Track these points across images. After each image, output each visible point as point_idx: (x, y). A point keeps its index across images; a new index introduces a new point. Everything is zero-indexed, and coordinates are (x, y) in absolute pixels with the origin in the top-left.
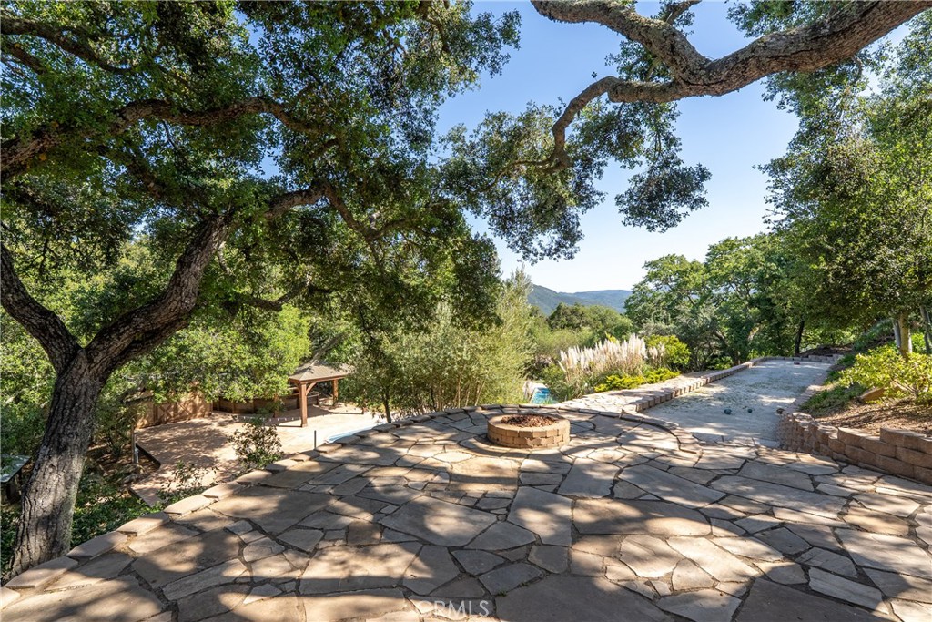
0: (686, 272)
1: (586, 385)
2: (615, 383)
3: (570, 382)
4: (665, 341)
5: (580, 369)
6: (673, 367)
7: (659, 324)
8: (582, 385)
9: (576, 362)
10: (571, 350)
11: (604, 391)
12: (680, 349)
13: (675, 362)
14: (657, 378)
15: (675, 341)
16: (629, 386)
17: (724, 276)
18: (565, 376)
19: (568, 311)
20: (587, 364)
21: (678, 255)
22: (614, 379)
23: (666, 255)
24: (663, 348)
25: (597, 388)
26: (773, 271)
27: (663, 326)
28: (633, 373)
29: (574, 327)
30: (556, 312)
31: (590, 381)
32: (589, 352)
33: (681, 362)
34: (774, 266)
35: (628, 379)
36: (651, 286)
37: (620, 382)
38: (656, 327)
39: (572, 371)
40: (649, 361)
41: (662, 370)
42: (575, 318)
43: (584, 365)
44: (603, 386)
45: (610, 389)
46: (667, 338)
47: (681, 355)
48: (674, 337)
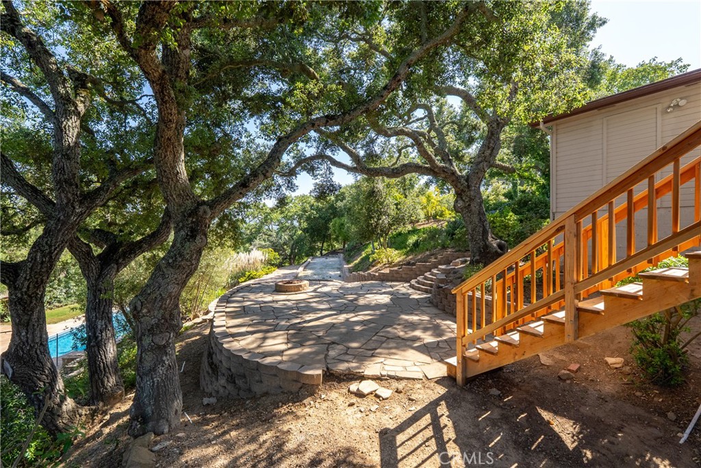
2: (251, 275)
6: (273, 265)
12: (274, 255)
13: (273, 262)
15: (272, 251)
24: (267, 256)
25: (240, 281)
27: (263, 243)
33: (276, 262)
37: (255, 275)
40: (262, 262)
41: (269, 267)
44: (243, 279)
45: (250, 279)
46: (266, 249)
47: (275, 259)
48: (270, 249)
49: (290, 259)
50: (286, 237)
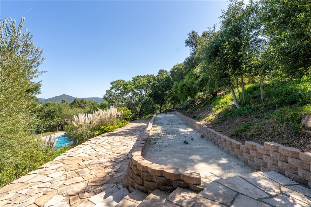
0: (127, 84)
1: (89, 132)
2: (105, 129)
3: (80, 132)
4: (123, 109)
5: (85, 124)
6: (126, 119)
7: (119, 103)
8: (86, 132)
9: (83, 120)
10: (80, 115)
11: (99, 134)
12: (128, 112)
13: (127, 117)
14: (123, 125)
15: (126, 109)
16: (112, 130)
17: (140, 86)
18: (77, 128)
19: (79, 101)
20: (89, 122)
21: (123, 80)
22: (104, 128)
23: (118, 80)
24: (122, 112)
25: (95, 133)
26: (157, 84)
27: (121, 103)
28: (112, 124)
29: (82, 108)
30: (74, 102)
31: (91, 130)
32: (90, 116)
33: (129, 117)
34: (157, 82)
35: (111, 127)
36: (113, 91)
37: (108, 129)
38: (118, 104)
39: (81, 126)
40: (118, 118)
41: (124, 121)
42: (82, 104)
43: (87, 122)
44: (98, 132)
45: (103, 133)
46: (123, 108)
47: (129, 115)
48: (126, 108)
49: (140, 115)
50: (137, 99)
